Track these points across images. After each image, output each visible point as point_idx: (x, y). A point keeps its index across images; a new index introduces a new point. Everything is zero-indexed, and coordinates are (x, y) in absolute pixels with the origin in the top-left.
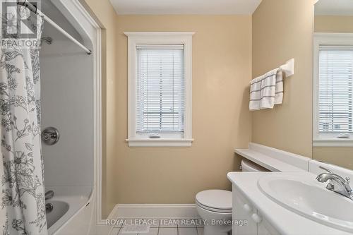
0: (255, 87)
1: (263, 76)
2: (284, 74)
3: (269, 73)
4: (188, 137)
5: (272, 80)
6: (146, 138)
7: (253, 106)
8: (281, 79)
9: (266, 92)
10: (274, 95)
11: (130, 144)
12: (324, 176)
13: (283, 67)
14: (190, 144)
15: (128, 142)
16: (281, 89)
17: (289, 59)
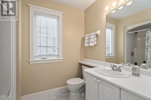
0: (87, 38)
1: (90, 34)
2: (97, 34)
3: (92, 34)
4: (61, 58)
5: (93, 36)
6: (40, 59)
7: (86, 45)
8: (96, 36)
9: (92, 40)
10: (94, 41)
11: (30, 63)
12: (112, 66)
13: (97, 32)
14: (62, 61)
15: (30, 62)
16: (96, 40)
17: (98, 30)
